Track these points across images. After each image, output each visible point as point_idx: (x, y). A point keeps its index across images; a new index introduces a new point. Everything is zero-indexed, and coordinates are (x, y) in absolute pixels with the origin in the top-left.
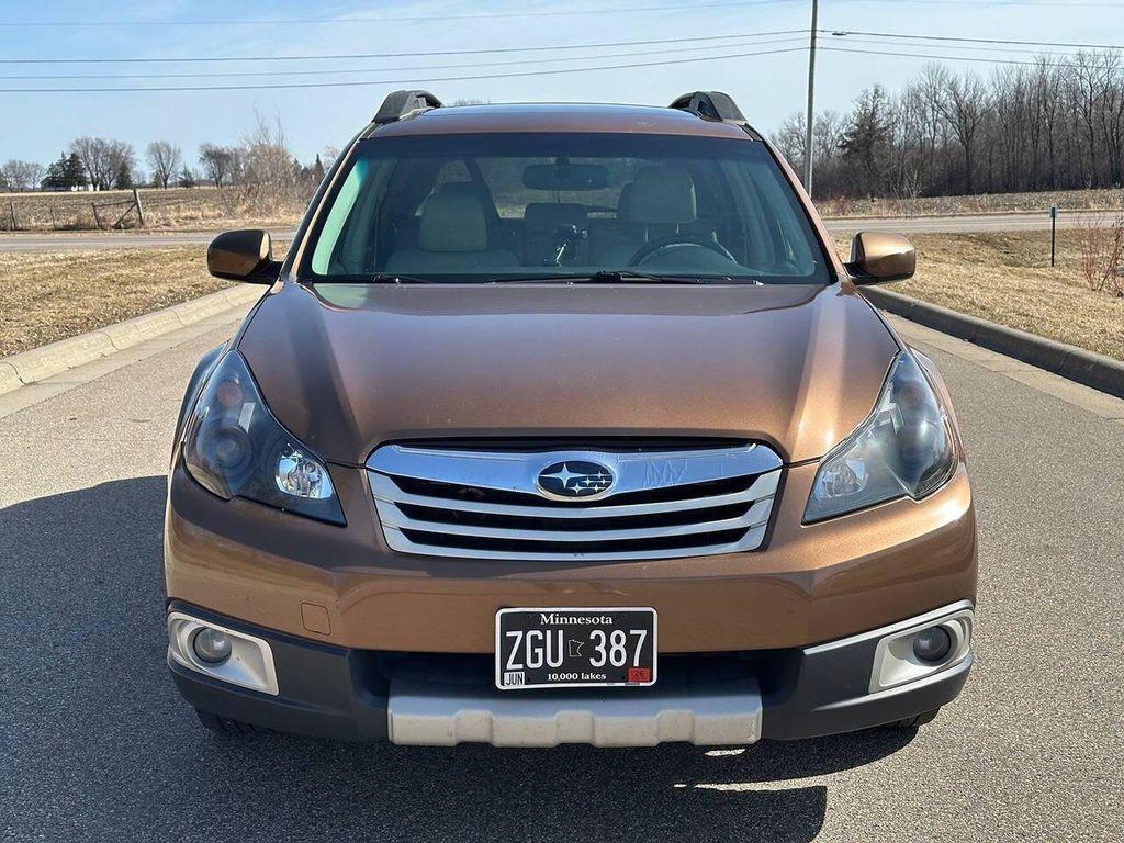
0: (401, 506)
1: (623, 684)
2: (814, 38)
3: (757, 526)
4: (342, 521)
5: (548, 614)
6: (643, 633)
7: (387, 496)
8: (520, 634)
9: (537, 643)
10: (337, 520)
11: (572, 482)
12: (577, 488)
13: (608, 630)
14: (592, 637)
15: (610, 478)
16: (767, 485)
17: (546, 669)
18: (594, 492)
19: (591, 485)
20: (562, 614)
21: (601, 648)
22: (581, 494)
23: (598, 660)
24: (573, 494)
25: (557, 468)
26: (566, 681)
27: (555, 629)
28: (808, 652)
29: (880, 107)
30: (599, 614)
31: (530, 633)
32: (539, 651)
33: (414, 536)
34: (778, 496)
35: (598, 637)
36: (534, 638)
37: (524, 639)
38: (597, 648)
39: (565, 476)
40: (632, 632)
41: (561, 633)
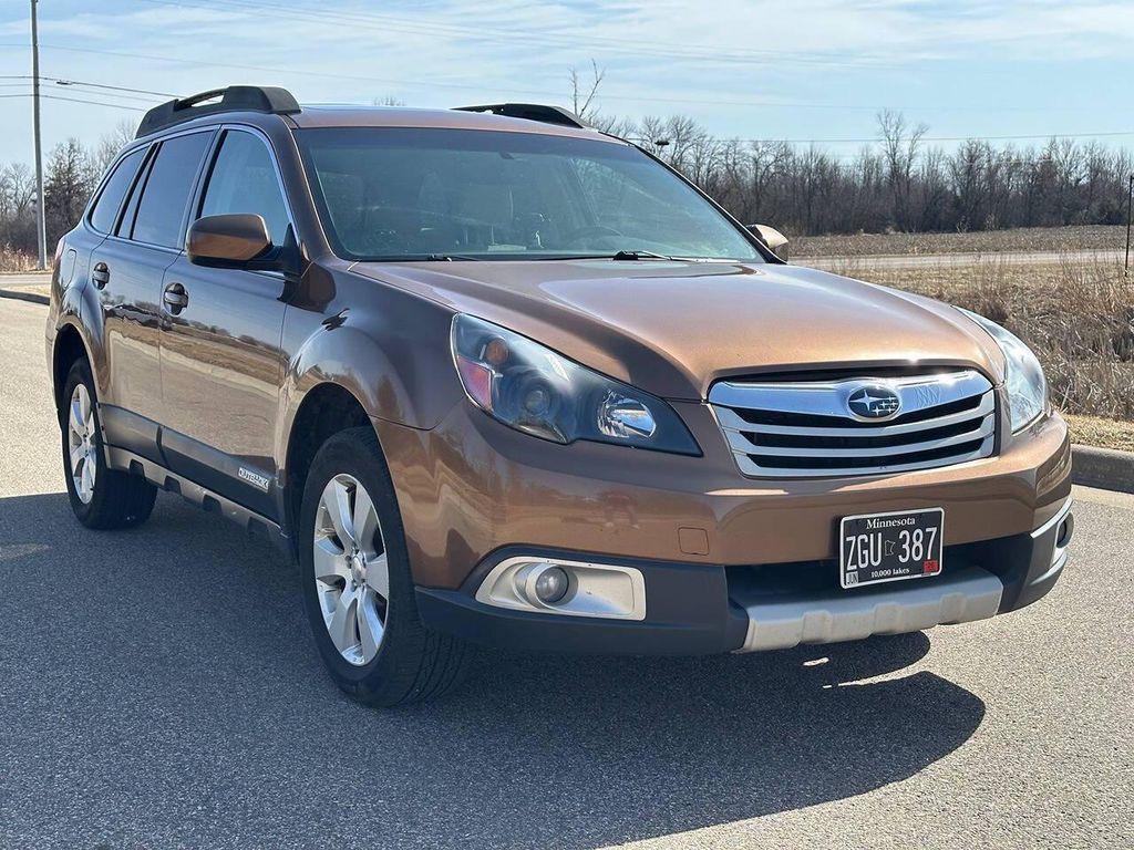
0: (746, 434)
1: (920, 576)
2: (37, 86)
3: (989, 436)
4: (696, 451)
5: (872, 520)
6: (934, 530)
7: (733, 426)
8: (853, 538)
9: (865, 546)
10: (691, 451)
11: (873, 405)
12: (877, 411)
13: (911, 529)
14: (901, 537)
15: (896, 401)
16: (988, 402)
17: (871, 568)
18: (888, 414)
19: (887, 407)
20: (882, 519)
21: (906, 546)
22: (881, 415)
23: (904, 557)
24: (874, 416)
25: (859, 394)
26: (883, 577)
27: (875, 532)
28: (1034, 535)
29: (77, 162)
30: (906, 517)
31: (861, 537)
32: (866, 552)
33: (761, 461)
34: (997, 411)
35: (905, 536)
36: (863, 540)
37: (856, 542)
38: (904, 546)
39: (868, 400)
40: (928, 530)
41: (880, 534)
